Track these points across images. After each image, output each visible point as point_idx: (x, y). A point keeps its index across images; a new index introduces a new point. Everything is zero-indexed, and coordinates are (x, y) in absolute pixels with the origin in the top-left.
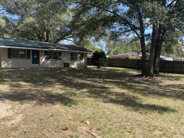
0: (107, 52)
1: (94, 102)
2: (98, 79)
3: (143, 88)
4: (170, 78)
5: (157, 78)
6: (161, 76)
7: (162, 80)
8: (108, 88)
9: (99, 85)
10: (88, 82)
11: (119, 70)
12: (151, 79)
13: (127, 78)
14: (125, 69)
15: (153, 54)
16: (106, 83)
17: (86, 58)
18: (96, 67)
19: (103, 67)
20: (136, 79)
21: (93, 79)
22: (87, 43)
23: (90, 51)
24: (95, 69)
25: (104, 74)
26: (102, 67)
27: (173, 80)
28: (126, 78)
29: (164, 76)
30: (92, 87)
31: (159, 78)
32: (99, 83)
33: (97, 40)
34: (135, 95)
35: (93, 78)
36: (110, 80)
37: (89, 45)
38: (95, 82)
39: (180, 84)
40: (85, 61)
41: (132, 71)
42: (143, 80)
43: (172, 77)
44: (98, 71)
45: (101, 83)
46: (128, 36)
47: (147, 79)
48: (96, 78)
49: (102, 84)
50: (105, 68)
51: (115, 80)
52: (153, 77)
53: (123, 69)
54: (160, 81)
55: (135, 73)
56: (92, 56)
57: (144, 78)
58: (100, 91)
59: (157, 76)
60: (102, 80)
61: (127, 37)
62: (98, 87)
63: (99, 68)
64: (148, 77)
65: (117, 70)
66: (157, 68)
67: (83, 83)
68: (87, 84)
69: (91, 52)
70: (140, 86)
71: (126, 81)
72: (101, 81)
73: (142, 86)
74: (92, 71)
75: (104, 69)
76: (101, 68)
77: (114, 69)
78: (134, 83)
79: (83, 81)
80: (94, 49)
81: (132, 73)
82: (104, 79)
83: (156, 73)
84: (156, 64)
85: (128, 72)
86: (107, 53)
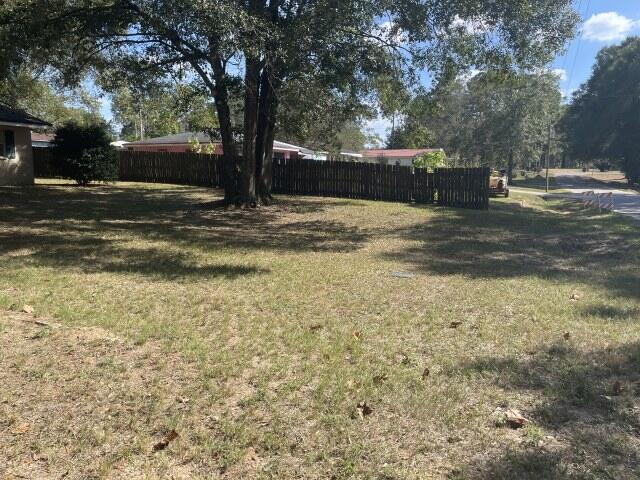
0: (122, 127)
1: (52, 275)
2: (76, 222)
3: (216, 235)
4: (298, 208)
5: (266, 208)
6: (278, 203)
7: (277, 214)
8: (109, 242)
9: (78, 235)
10: (36, 231)
11: (160, 191)
12: (250, 211)
13: (180, 214)
14: (181, 189)
15: (252, 139)
16: (105, 230)
17: (25, 147)
18: (74, 182)
19: (102, 182)
20: (206, 214)
21: (59, 222)
22: (28, 88)
23: (42, 123)
24: (70, 189)
25: (103, 205)
26: (97, 183)
27: (303, 213)
28: (178, 212)
29: (285, 203)
30: (53, 243)
31: (270, 209)
32: (80, 230)
33: (70, 79)
34: (185, 252)
35: (59, 219)
36: (121, 222)
37: (38, 95)
38: (63, 228)
39: (317, 221)
40: (21, 158)
41: (203, 192)
42: (227, 216)
43: (304, 204)
44: (81, 195)
45: (88, 230)
46: (180, 78)
47: (238, 212)
48: (68, 217)
49: (89, 234)
50: (110, 183)
51: (140, 219)
52: (255, 206)
53: (176, 186)
54: (273, 216)
55: (208, 197)
56: (52, 142)
57: (232, 211)
58: (81, 251)
59: (266, 204)
60: (91, 221)
61: (177, 78)
62: (73, 243)
63: (84, 185)
64: (243, 207)
65: (153, 191)
66: (266, 181)
67: (16, 233)
68: (33, 236)
69: (45, 127)
70: (212, 231)
71: (177, 220)
72: (88, 224)
73: (217, 232)
74: (55, 196)
75: (104, 189)
76: (94, 185)
77: (142, 189)
78: (199, 225)
79: (15, 229)
80: (59, 112)
81: (200, 199)
82: (98, 219)
83: (265, 195)
84: (263, 170)
85: (187, 197)
86: (124, 131)
